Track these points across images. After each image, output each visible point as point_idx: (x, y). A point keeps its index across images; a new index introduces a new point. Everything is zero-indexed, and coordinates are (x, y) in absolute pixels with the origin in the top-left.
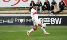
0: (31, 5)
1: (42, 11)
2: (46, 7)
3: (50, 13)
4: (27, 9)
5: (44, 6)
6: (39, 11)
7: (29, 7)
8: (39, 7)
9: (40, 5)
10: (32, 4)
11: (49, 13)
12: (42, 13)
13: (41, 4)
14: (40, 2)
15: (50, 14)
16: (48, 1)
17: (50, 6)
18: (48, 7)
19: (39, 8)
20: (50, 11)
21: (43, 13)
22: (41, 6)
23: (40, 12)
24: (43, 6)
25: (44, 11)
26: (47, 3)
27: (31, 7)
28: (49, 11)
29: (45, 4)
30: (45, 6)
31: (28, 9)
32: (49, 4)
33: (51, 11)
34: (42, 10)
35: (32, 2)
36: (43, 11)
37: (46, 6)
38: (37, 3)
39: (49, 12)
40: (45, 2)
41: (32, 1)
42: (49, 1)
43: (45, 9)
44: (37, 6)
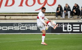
1: (71, 16)
2: (75, 12)
3: (80, 18)
4: (53, 14)
5: (73, 11)
7: (56, 12)
8: (67, 11)
9: (68, 9)
10: (59, 9)
11: (78, 19)
12: (70, 19)
13: (69, 9)
14: (68, 6)
15: (80, 19)
16: (77, 5)
17: (80, 10)
18: (78, 12)
19: (67, 13)
20: (79, 16)
21: (71, 18)
22: (69, 11)
23: (69, 18)
24: (72, 10)
25: (73, 16)
26: (77, 7)
27: (57, 12)
28: (78, 16)
30: (74, 10)
31: (55, 14)
32: (79, 9)
33: (81, 16)
34: (71, 15)
35: (59, 7)
36: (72, 16)
37: (75, 11)
38: (65, 7)
39: (78, 18)
40: (74, 6)
41: (59, 5)
43: (74, 14)
44: (65, 11)
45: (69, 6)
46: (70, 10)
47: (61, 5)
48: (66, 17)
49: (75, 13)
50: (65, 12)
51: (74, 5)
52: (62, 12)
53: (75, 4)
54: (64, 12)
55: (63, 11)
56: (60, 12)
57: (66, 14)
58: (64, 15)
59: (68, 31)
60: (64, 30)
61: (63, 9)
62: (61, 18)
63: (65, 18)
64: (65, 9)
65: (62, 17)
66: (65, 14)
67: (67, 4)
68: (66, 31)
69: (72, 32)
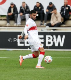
0: (9, 11)
3: (45, 25)
4: (3, 18)
6: (24, 22)
7: (6, 14)
8: (25, 14)
9: (26, 11)
10: (12, 9)
11: (42, 26)
13: (28, 10)
14: (26, 6)
15: (45, 27)
16: (41, 5)
17: (45, 13)
18: (41, 15)
19: (25, 16)
20: (44, 22)
22: (27, 13)
26: (40, 8)
27: (9, 14)
28: (42, 22)
29: (36, 9)
31: (5, 18)
32: (43, 10)
33: (46, 22)
35: (12, 6)
38: (21, 7)
39: (42, 24)
40: (36, 6)
41: (12, 4)
42: (43, 4)
44: (21, 14)
45: (28, 5)
50: (21, 16)
52: (16, 15)
53: (38, 2)
54: (19, 15)
57: (23, 18)
58: (19, 20)
59: (26, 45)
60: (19, 44)
61: (19, 10)
62: (16, 24)
63: (21, 25)
65: (16, 22)
66: (21, 18)
67: (24, 3)
68: (22, 45)
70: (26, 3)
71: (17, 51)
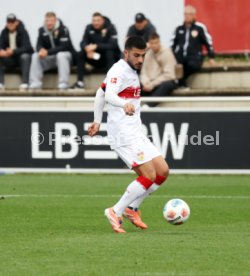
1: (74, 79)
2: (97, 56)
5: (84, 52)
6: (51, 78)
8: (55, 53)
9: (57, 41)
10: (13, 38)
12: (71, 91)
13: (64, 39)
14: (57, 25)
16: (107, 22)
19: (54, 61)
21: (77, 90)
22: (63, 50)
23: (61, 86)
24: (78, 48)
25: (86, 79)
26: (104, 31)
27: (3, 52)
29: (91, 35)
30: (92, 47)
32: (116, 41)
34: (72, 72)
35: (12, 27)
36: (81, 79)
37: (97, 51)
38: (41, 31)
40: (90, 27)
41: (11, 20)
42: (114, 21)
43: (88, 67)
44: (43, 52)
45: (65, 24)
46: (68, 47)
47: (19, 17)
48: (50, 85)
49: (92, 61)
50: (41, 58)
51: (89, 21)
52: (24, 56)
53: (97, 14)
55: (30, 51)
56: (16, 56)
57: (48, 68)
58: (35, 71)
60: (36, 154)
62: (24, 86)
63: (44, 88)
64: (43, 42)
65: (26, 80)
66: (42, 65)
67: (51, 15)
68: (47, 155)
69: (79, 162)
70: (58, 16)
71: (31, 174)
